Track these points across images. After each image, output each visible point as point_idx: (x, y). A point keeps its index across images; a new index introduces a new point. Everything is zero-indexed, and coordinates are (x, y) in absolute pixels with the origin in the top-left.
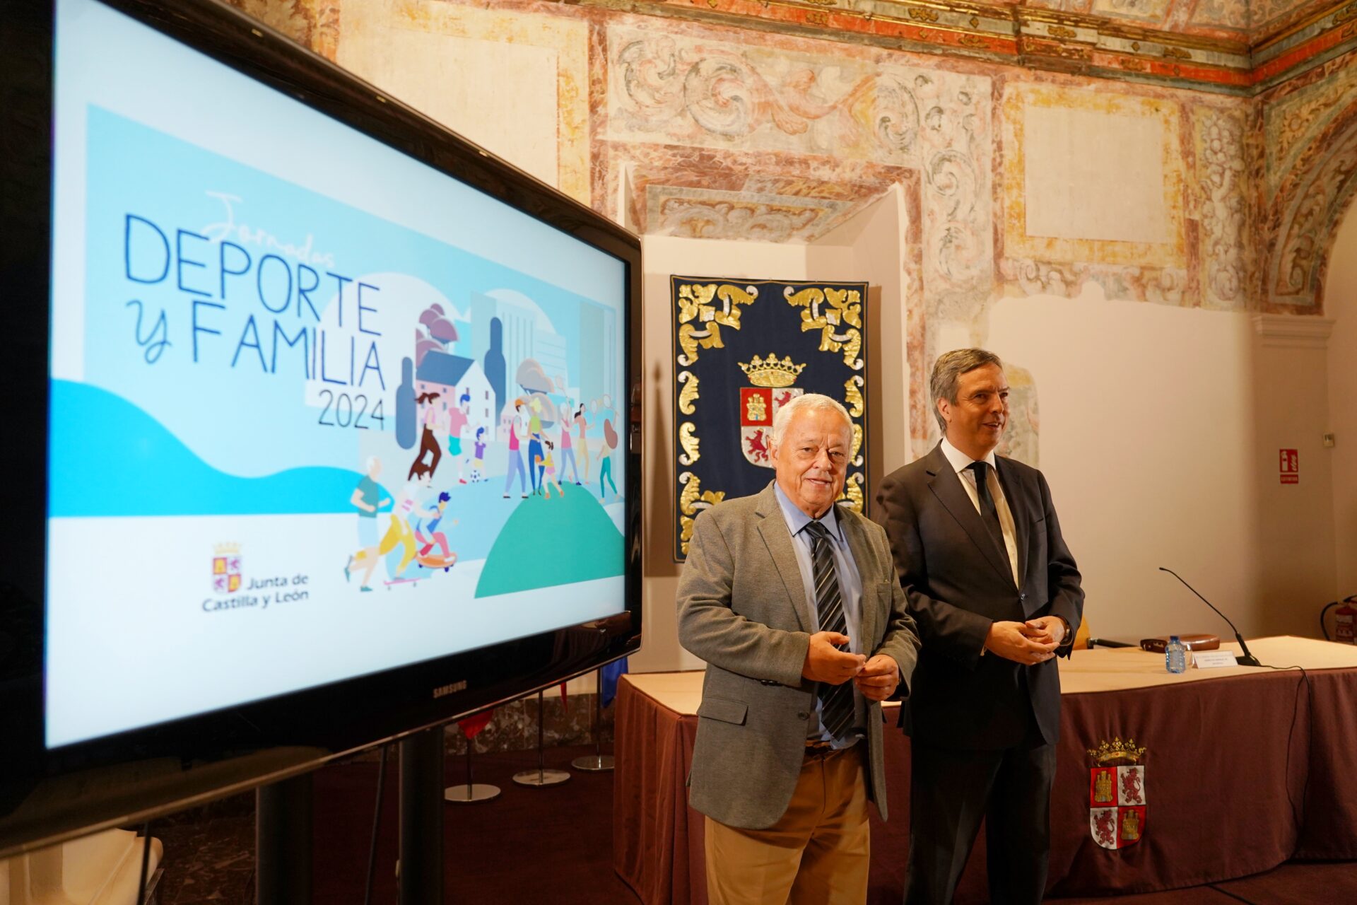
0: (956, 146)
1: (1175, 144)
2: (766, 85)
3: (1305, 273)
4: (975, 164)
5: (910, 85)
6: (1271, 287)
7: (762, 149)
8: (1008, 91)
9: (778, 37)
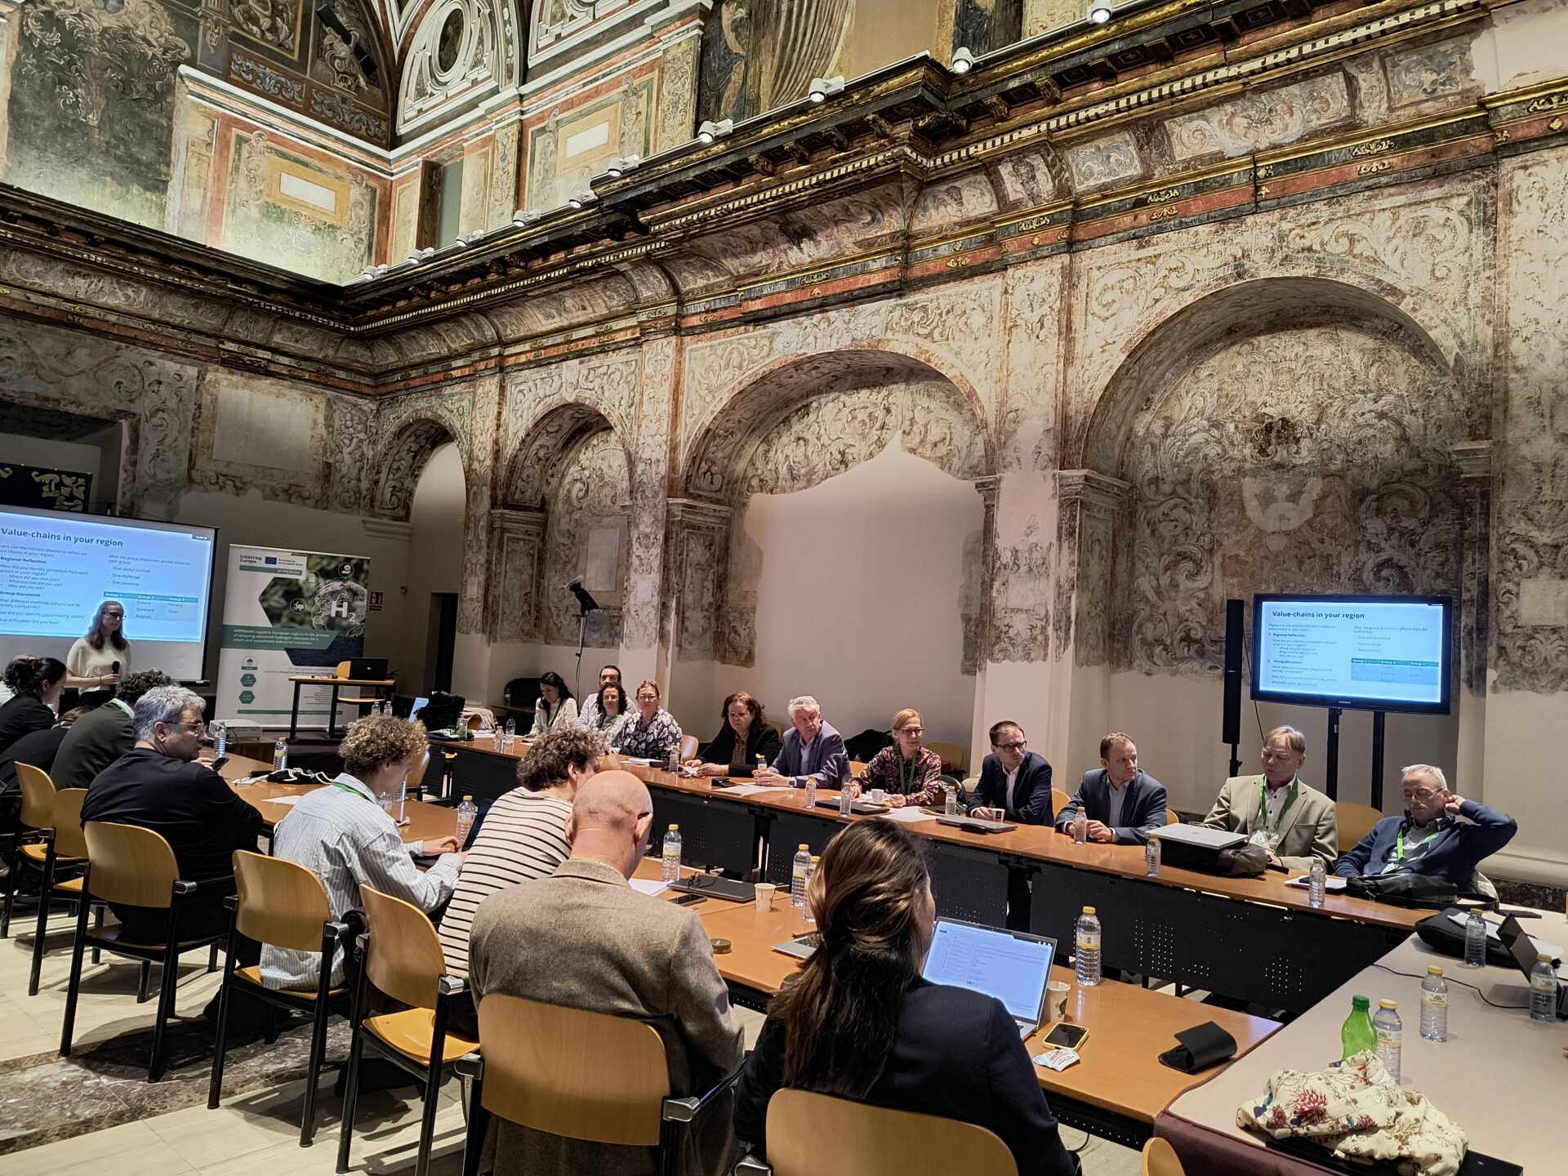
0: (168, 404)
1: (321, 419)
2: (33, 353)
3: (399, 499)
4: (181, 415)
5: (140, 365)
6: (377, 504)
7: (25, 389)
8: (209, 377)
9: (45, 326)
